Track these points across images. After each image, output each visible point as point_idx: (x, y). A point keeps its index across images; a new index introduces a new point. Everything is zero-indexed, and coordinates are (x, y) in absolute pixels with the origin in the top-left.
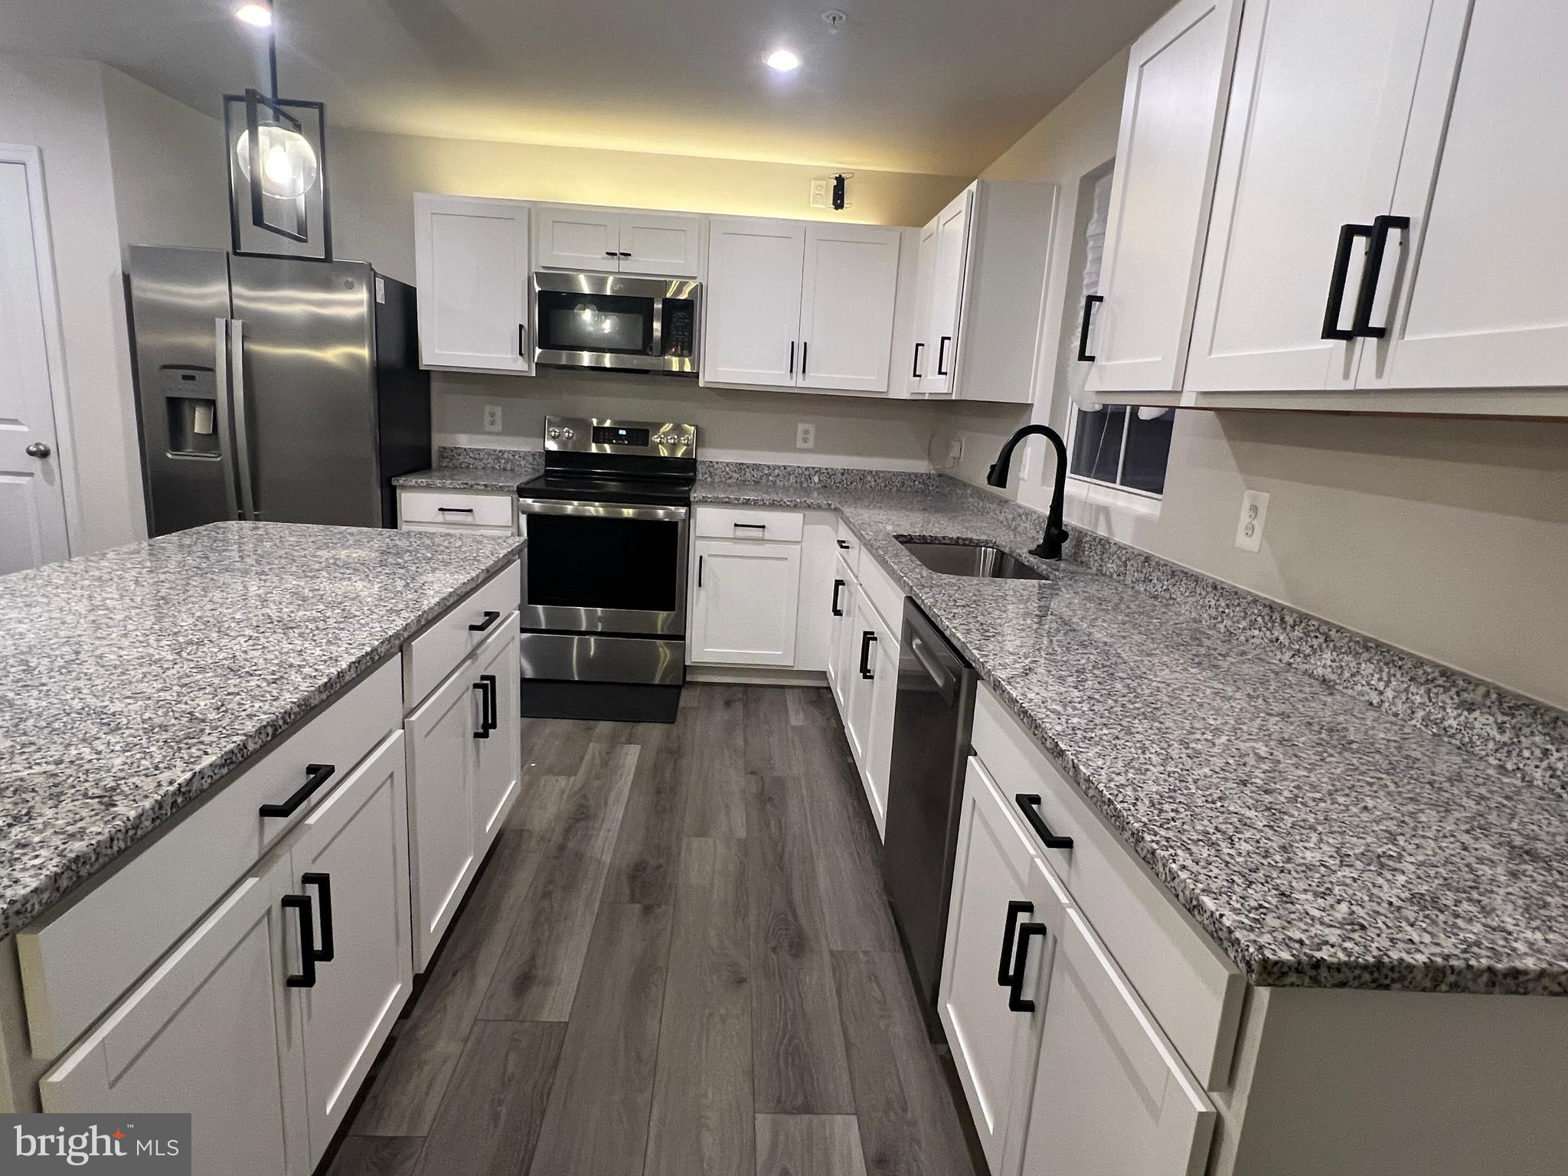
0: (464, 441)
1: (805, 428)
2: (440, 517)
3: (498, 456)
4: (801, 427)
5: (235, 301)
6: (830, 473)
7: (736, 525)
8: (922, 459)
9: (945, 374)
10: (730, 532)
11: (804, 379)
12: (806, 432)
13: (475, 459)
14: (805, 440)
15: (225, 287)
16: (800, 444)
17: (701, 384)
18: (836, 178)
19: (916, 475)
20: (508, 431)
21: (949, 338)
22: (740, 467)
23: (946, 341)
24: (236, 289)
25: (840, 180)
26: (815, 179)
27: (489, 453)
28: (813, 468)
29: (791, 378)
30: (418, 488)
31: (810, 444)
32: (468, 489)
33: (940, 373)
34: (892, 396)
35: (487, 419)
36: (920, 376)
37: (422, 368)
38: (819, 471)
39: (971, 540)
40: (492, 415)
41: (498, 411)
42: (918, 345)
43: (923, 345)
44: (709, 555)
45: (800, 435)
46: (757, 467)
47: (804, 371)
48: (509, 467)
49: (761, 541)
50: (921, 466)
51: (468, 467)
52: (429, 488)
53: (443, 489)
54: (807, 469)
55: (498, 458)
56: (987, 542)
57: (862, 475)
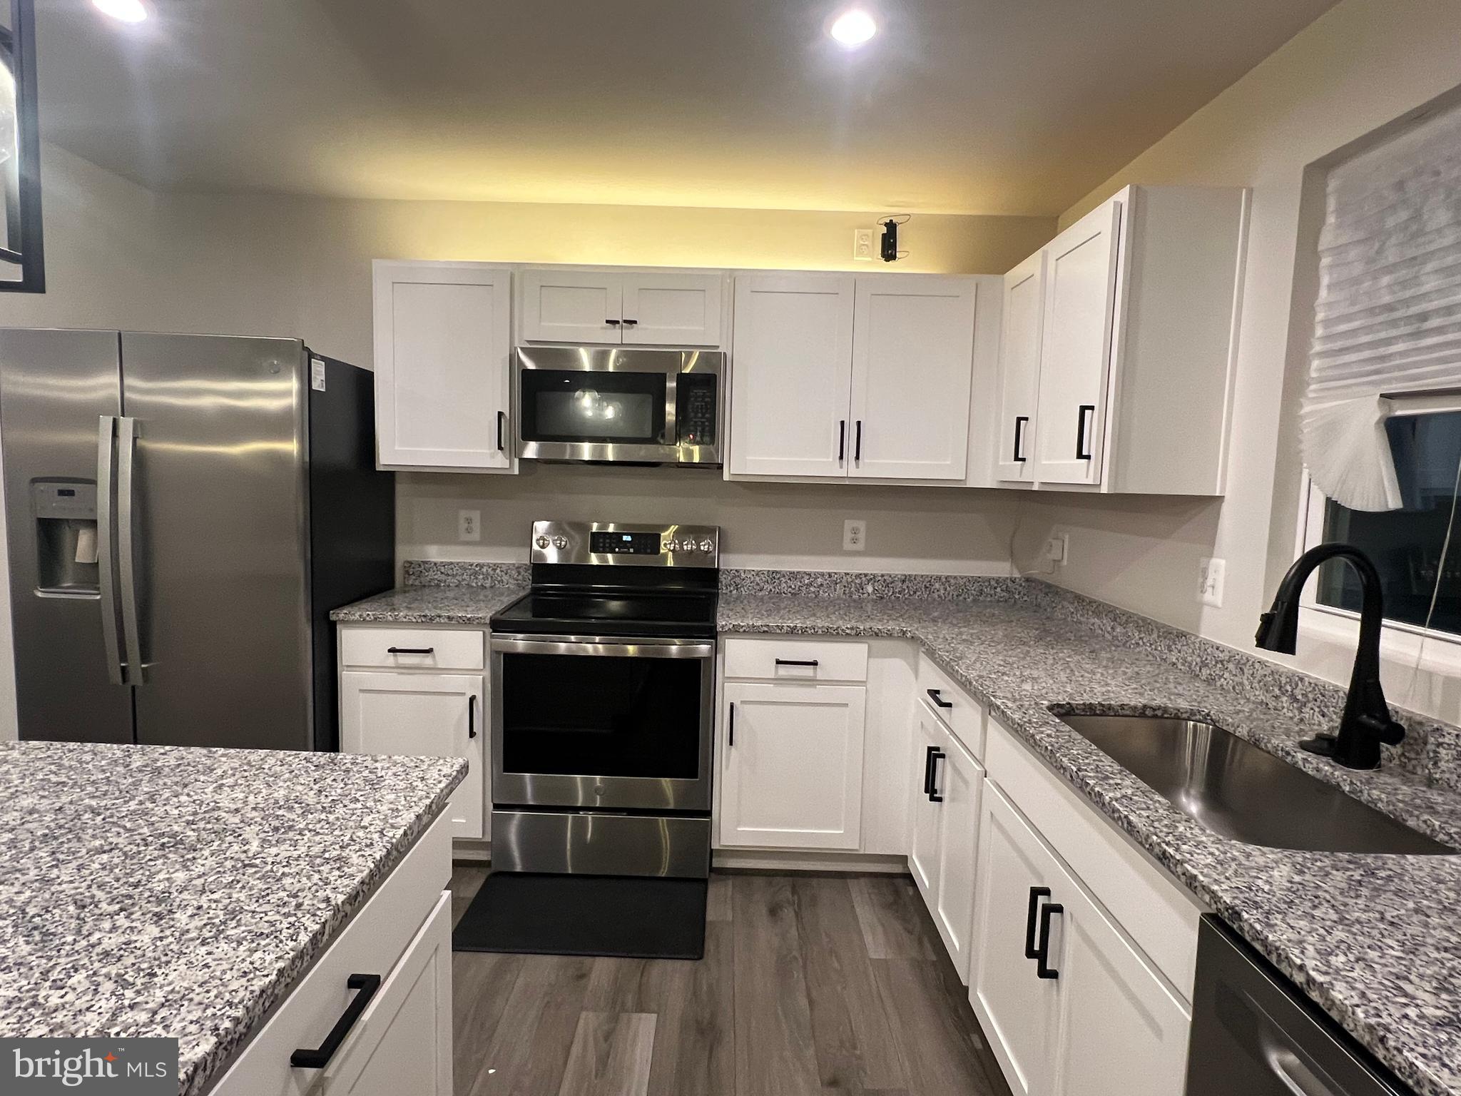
0: (435, 554)
1: (855, 526)
2: (391, 660)
3: (476, 570)
4: (849, 525)
5: (127, 395)
6: (887, 581)
7: (778, 662)
8: (1004, 560)
9: (1088, 457)
10: (770, 671)
11: (857, 466)
12: (855, 531)
13: (448, 575)
14: (854, 541)
15: (116, 379)
16: (848, 545)
17: (726, 477)
18: (886, 225)
19: (997, 581)
20: (489, 540)
21: (1092, 408)
22: (774, 576)
23: (1088, 412)
24: (129, 381)
25: (891, 227)
26: (860, 227)
27: (463, 567)
28: (866, 575)
29: (841, 467)
30: (363, 623)
31: (860, 546)
32: (428, 622)
33: (1080, 455)
34: (971, 484)
35: (463, 525)
36: (1024, 460)
37: (379, 468)
38: (873, 579)
39: (1165, 710)
40: (469, 521)
41: (476, 516)
42: (1019, 419)
43: (1026, 419)
44: (743, 702)
45: (848, 536)
46: (794, 576)
47: (857, 458)
48: (488, 583)
49: (812, 682)
50: (1001, 569)
51: (438, 586)
52: (377, 622)
53: (396, 623)
54: (859, 576)
55: (476, 573)
56: (1192, 713)
57: (928, 583)
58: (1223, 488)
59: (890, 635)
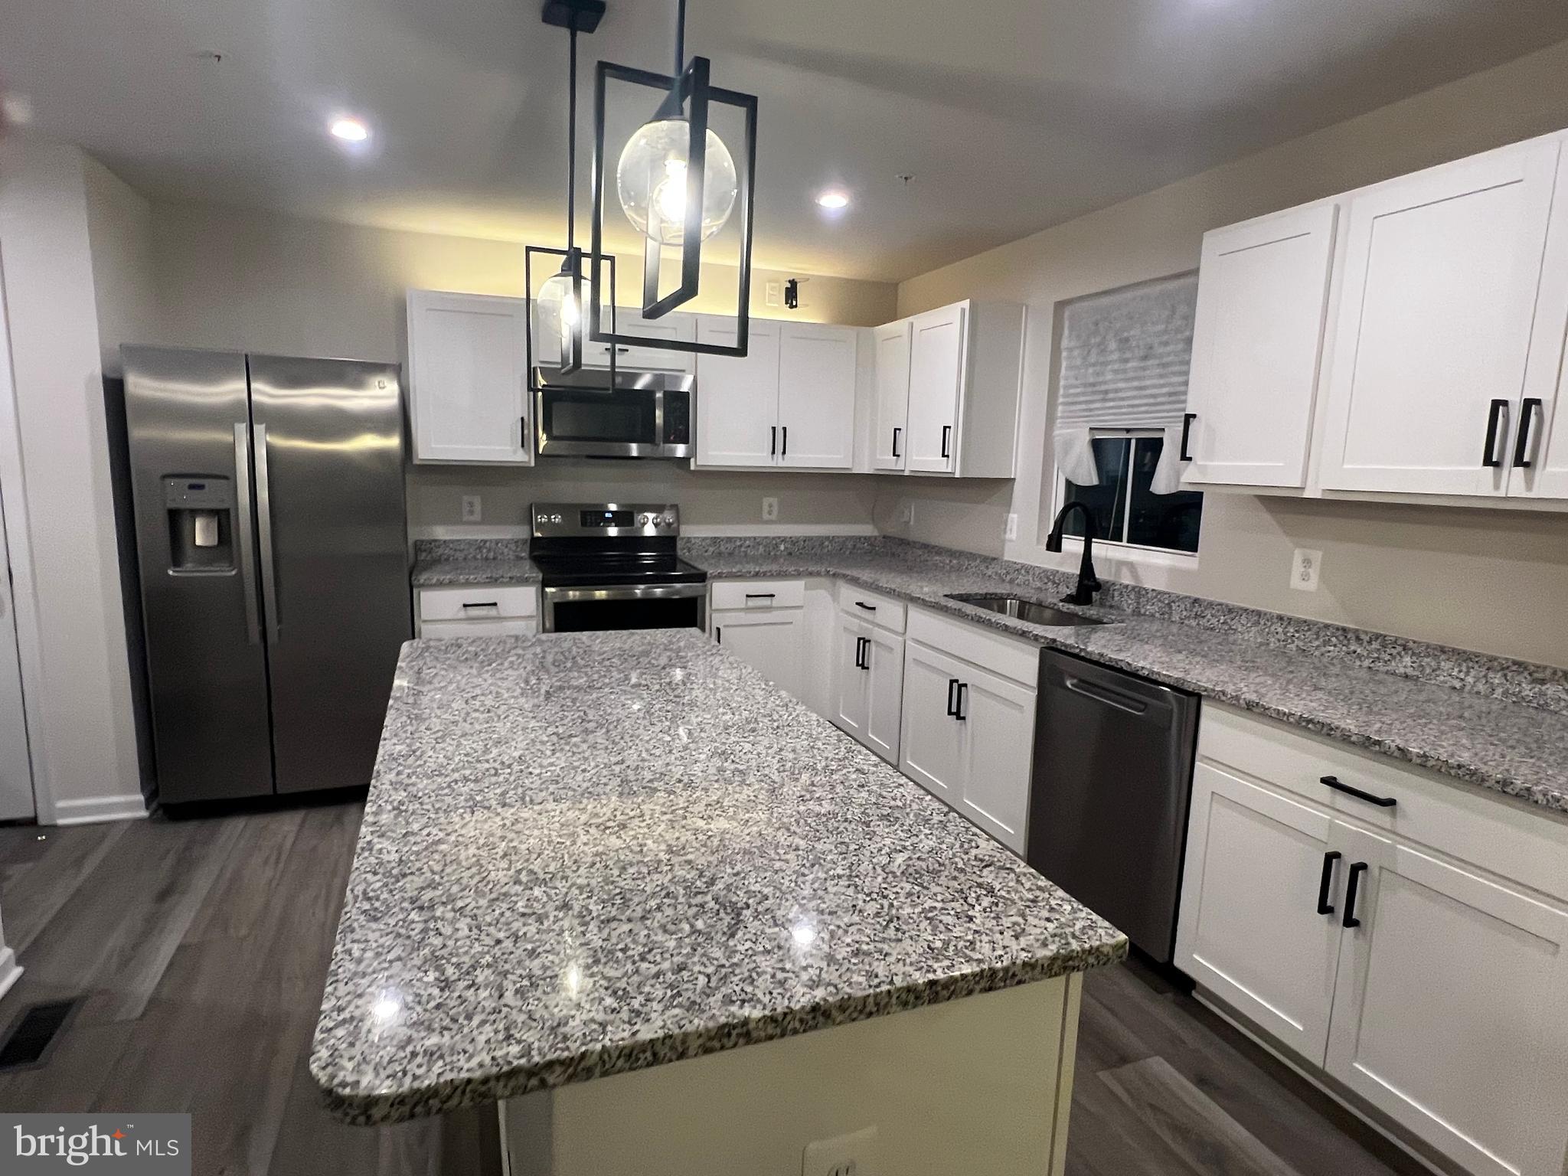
0: (441, 533)
1: (770, 502)
2: (462, 614)
3: (481, 545)
4: (766, 501)
5: (254, 397)
6: (794, 541)
7: (748, 596)
8: (868, 523)
9: (948, 456)
10: (742, 602)
11: (783, 459)
12: (770, 506)
13: (455, 550)
14: (770, 513)
15: (244, 385)
16: (766, 516)
17: (692, 467)
18: (789, 281)
19: (865, 538)
20: (486, 520)
21: (950, 427)
22: (715, 541)
23: (948, 430)
24: (253, 386)
25: (793, 284)
26: (770, 281)
27: (470, 543)
28: (779, 538)
29: (773, 458)
30: (440, 585)
31: (774, 517)
32: (494, 582)
33: (943, 456)
34: (855, 471)
35: (466, 508)
36: (898, 456)
37: (416, 462)
38: (784, 540)
39: (996, 594)
40: (471, 504)
41: (477, 501)
42: (895, 430)
43: (900, 429)
44: (725, 626)
45: (766, 508)
46: (729, 540)
47: (784, 452)
48: (491, 555)
49: (769, 609)
50: (866, 530)
51: (447, 560)
52: (452, 584)
53: (468, 584)
54: (774, 538)
55: (480, 548)
56: (1009, 595)
57: (821, 540)
58: (1015, 474)
59: (818, 574)
